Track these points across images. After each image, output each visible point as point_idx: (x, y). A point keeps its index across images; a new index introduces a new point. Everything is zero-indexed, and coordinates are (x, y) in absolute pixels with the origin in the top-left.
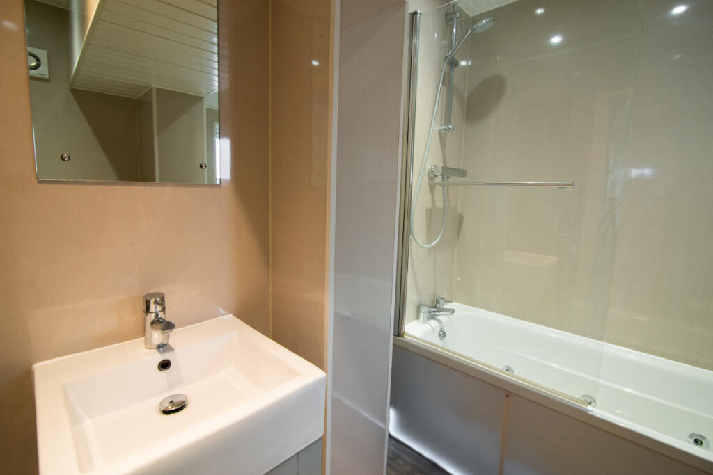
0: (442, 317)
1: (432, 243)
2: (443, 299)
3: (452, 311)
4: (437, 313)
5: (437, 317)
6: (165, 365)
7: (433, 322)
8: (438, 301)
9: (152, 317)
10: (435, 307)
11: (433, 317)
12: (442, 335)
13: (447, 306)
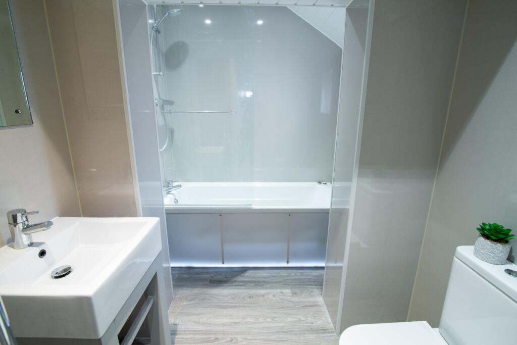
0: (173, 191)
1: (162, 148)
2: (172, 181)
3: (180, 186)
4: (170, 190)
5: (171, 192)
6: (42, 253)
7: (170, 196)
8: (168, 183)
9: (20, 226)
10: (168, 186)
11: (168, 193)
12: (176, 201)
13: (175, 184)
